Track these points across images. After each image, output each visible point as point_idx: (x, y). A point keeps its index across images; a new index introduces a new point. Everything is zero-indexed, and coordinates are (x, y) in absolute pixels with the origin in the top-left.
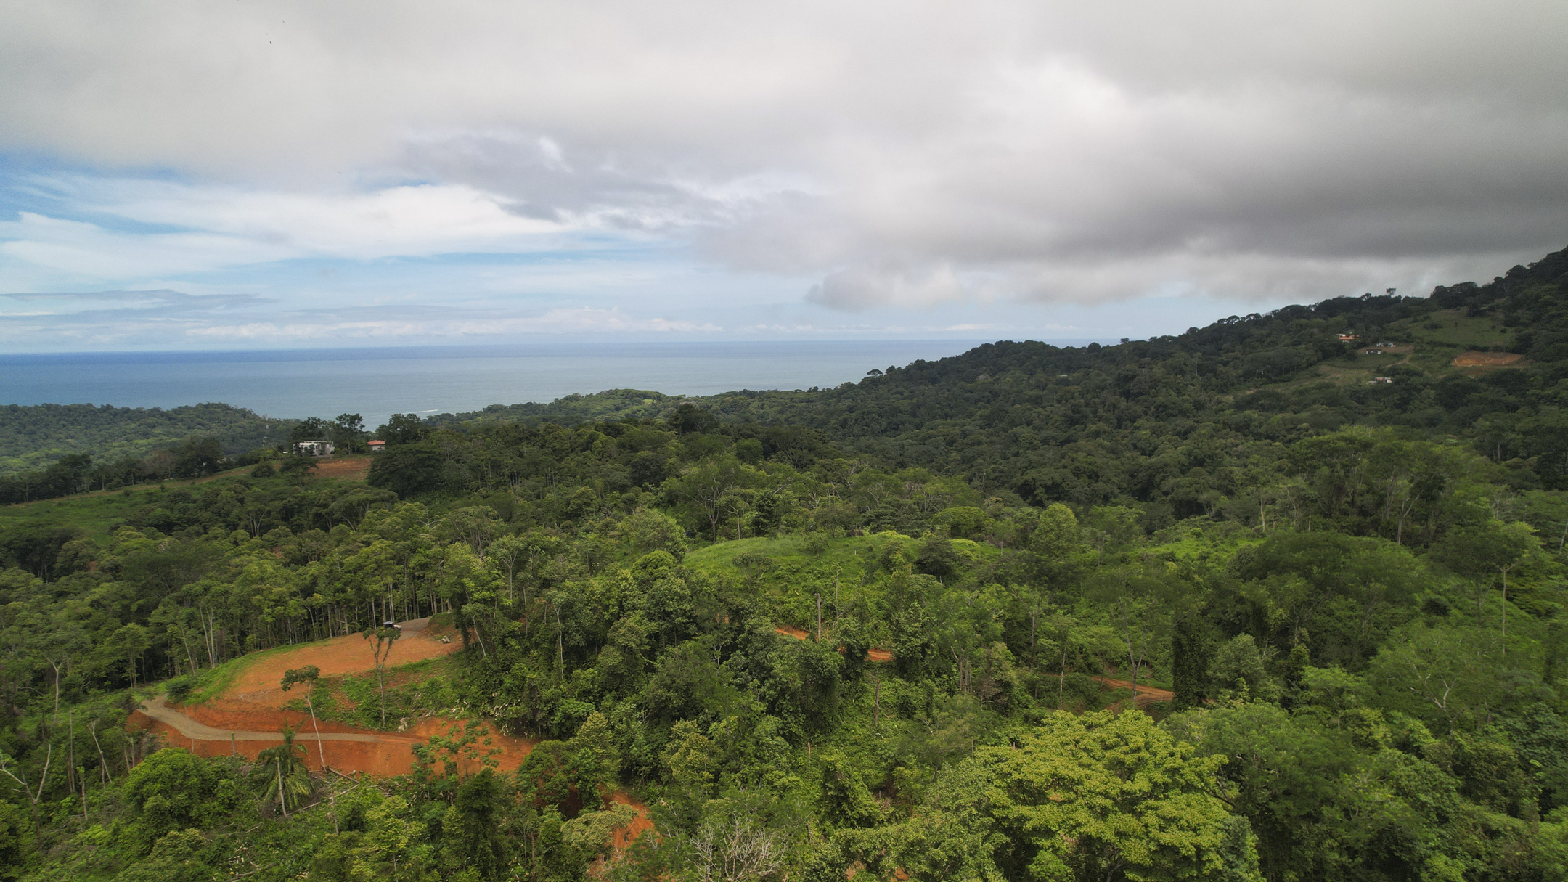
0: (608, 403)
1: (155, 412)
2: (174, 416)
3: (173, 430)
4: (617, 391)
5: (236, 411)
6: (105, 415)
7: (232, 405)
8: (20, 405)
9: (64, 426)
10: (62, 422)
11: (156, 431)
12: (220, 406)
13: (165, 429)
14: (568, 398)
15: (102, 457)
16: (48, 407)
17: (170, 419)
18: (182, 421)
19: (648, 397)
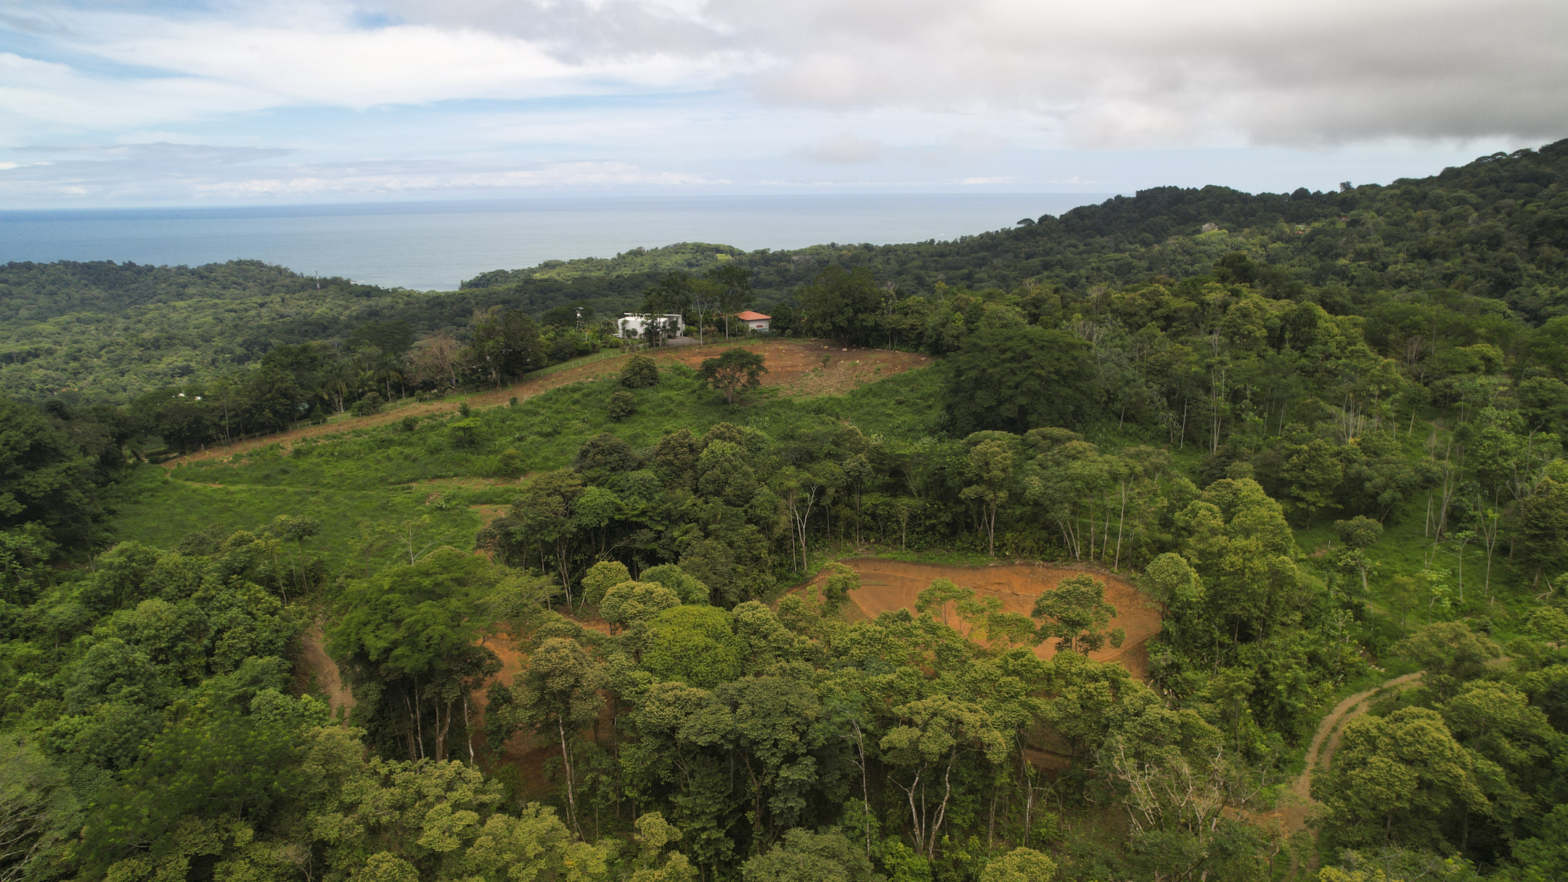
0: (679, 258)
1: (182, 270)
2: (206, 274)
3: (208, 291)
4: (685, 244)
5: (271, 268)
6: (128, 273)
7: (266, 262)
8: (35, 262)
9: (86, 285)
10: (84, 281)
11: (190, 290)
12: (252, 263)
13: (199, 289)
14: (631, 253)
15: (140, 321)
16: (66, 264)
17: (202, 278)
18: (215, 279)
19: (722, 252)
